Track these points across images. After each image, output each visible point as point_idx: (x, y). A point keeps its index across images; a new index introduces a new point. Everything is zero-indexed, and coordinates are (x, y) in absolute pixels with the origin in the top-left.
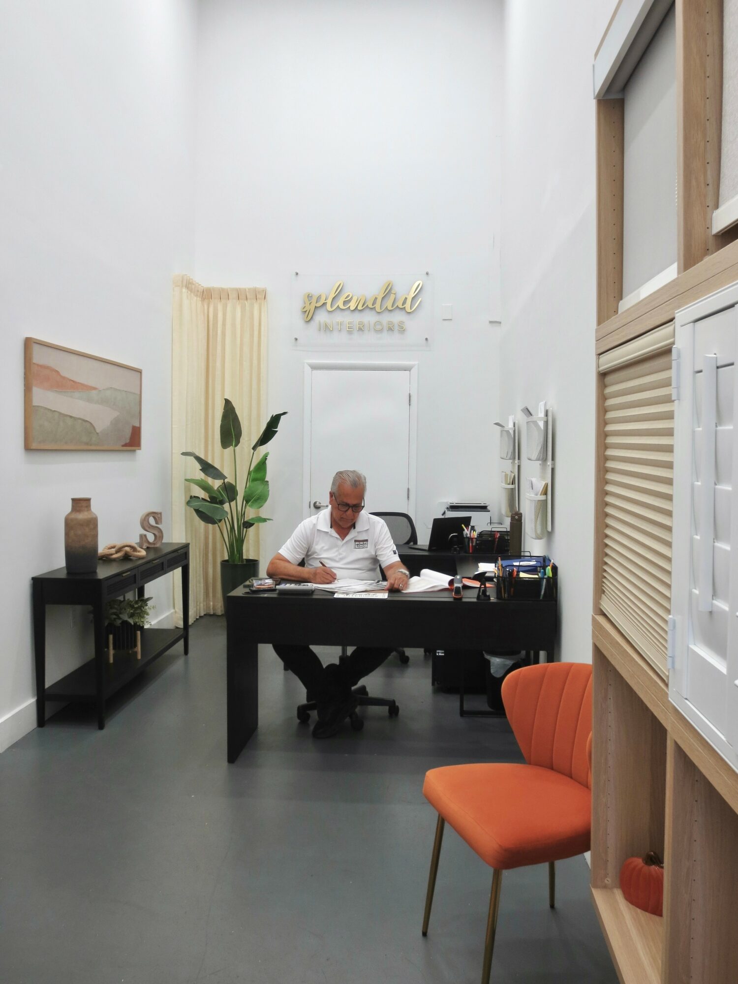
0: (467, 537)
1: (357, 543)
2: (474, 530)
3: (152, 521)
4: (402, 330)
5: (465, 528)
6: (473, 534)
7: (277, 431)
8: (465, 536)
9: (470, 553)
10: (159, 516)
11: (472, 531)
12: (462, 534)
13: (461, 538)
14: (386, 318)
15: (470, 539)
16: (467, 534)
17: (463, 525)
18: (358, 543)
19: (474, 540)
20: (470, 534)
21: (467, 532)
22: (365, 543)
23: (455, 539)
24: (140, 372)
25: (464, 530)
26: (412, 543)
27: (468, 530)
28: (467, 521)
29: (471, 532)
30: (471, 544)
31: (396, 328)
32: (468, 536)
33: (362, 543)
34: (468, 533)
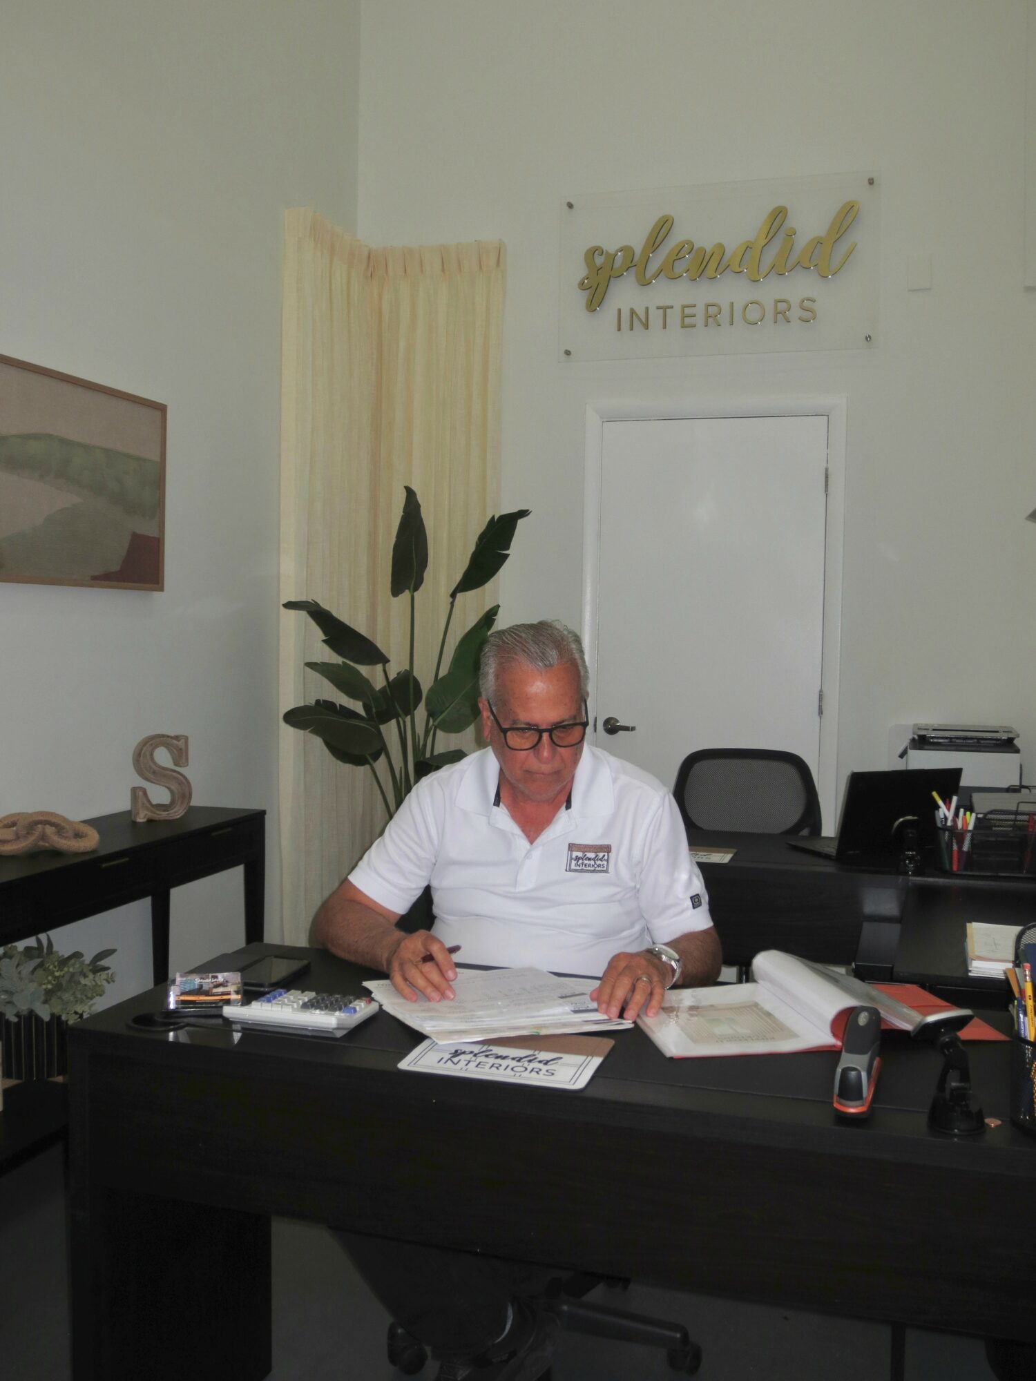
0: (945, 828)
1: (575, 854)
2: (970, 808)
3: (163, 757)
4: (809, 313)
5: (940, 803)
6: (965, 823)
7: (508, 555)
8: (939, 825)
9: (949, 874)
10: (181, 743)
11: (962, 811)
12: (933, 818)
13: (928, 828)
14: (770, 291)
15: (958, 836)
16: (946, 818)
17: (935, 794)
18: (580, 854)
19: (968, 837)
20: (954, 821)
21: (945, 812)
22: (601, 855)
23: (911, 833)
24: (162, 409)
25: (938, 807)
26: (805, 832)
27: (949, 809)
28: (948, 781)
29: (956, 814)
30: (955, 847)
31: (795, 313)
32: (949, 823)
33: (591, 855)
34: (950, 815)
